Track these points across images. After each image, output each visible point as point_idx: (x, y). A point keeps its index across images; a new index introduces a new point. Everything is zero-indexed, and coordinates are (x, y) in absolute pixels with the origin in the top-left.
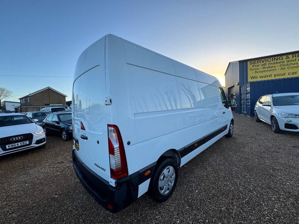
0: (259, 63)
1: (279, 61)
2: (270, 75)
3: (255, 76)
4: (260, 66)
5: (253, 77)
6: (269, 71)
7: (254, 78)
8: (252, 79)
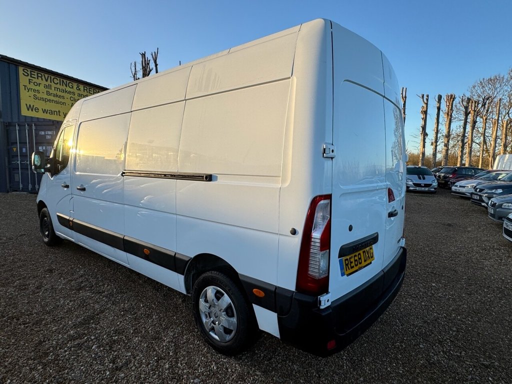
0: (40, 78)
1: (68, 89)
2: (57, 111)
3: (33, 106)
4: (42, 86)
5: (30, 105)
6: (57, 102)
7: (32, 110)
8: (28, 110)
